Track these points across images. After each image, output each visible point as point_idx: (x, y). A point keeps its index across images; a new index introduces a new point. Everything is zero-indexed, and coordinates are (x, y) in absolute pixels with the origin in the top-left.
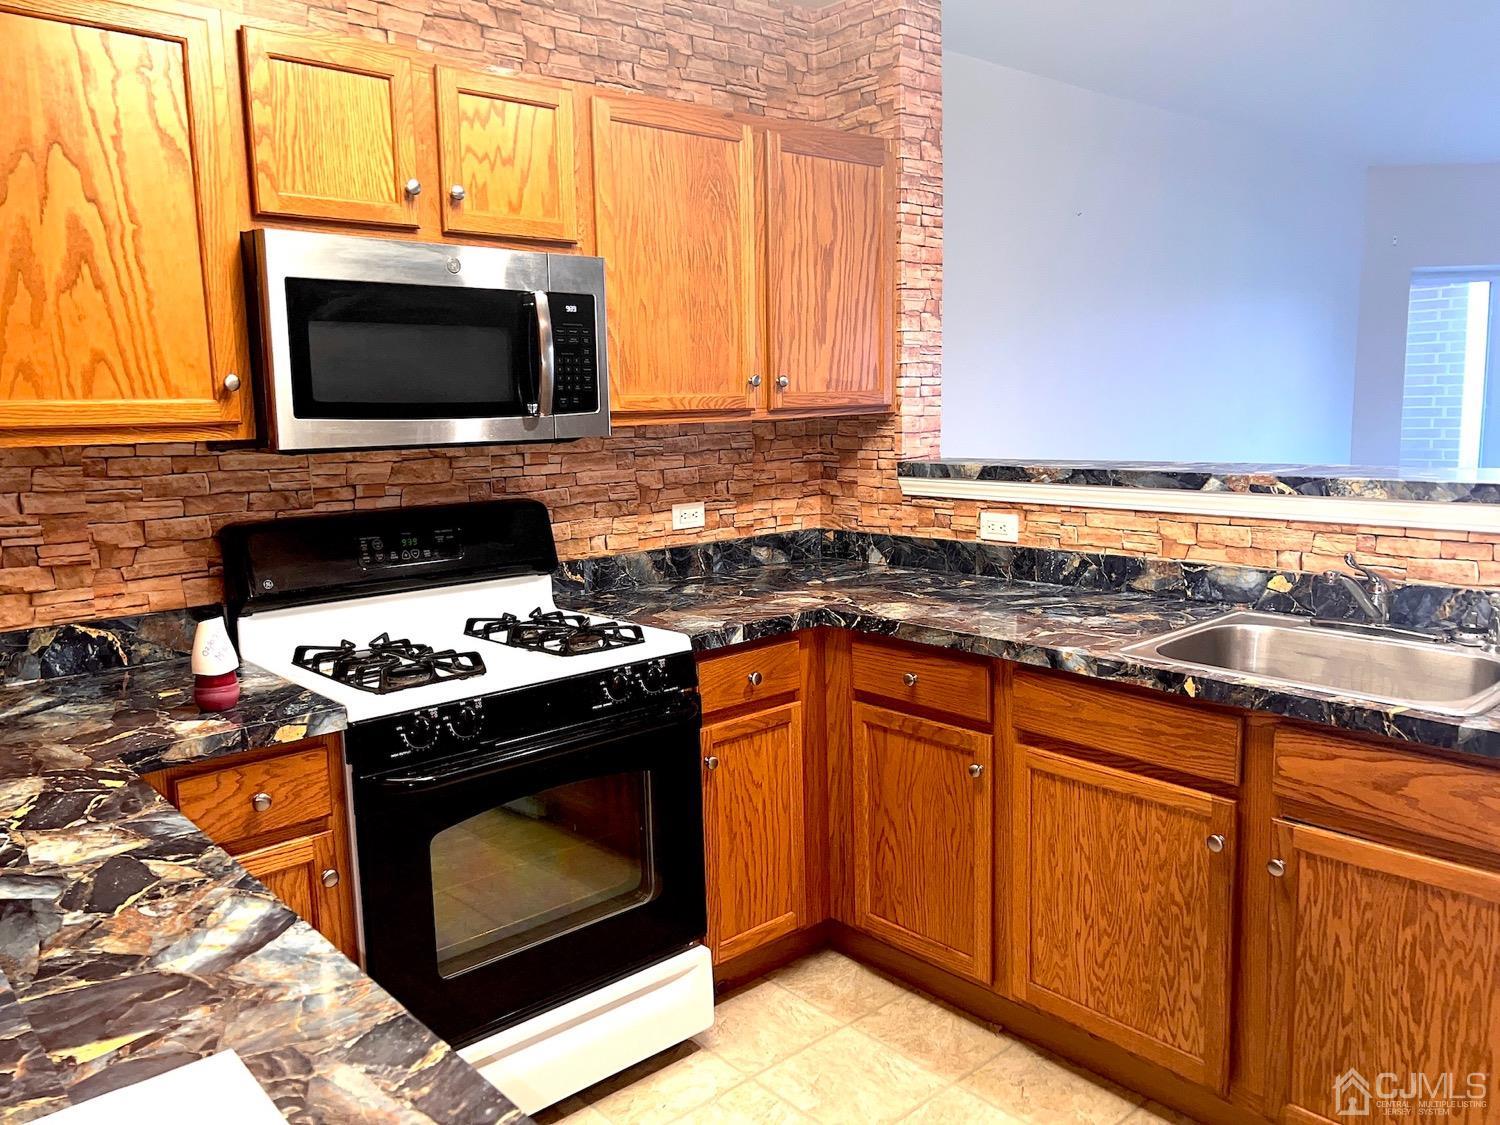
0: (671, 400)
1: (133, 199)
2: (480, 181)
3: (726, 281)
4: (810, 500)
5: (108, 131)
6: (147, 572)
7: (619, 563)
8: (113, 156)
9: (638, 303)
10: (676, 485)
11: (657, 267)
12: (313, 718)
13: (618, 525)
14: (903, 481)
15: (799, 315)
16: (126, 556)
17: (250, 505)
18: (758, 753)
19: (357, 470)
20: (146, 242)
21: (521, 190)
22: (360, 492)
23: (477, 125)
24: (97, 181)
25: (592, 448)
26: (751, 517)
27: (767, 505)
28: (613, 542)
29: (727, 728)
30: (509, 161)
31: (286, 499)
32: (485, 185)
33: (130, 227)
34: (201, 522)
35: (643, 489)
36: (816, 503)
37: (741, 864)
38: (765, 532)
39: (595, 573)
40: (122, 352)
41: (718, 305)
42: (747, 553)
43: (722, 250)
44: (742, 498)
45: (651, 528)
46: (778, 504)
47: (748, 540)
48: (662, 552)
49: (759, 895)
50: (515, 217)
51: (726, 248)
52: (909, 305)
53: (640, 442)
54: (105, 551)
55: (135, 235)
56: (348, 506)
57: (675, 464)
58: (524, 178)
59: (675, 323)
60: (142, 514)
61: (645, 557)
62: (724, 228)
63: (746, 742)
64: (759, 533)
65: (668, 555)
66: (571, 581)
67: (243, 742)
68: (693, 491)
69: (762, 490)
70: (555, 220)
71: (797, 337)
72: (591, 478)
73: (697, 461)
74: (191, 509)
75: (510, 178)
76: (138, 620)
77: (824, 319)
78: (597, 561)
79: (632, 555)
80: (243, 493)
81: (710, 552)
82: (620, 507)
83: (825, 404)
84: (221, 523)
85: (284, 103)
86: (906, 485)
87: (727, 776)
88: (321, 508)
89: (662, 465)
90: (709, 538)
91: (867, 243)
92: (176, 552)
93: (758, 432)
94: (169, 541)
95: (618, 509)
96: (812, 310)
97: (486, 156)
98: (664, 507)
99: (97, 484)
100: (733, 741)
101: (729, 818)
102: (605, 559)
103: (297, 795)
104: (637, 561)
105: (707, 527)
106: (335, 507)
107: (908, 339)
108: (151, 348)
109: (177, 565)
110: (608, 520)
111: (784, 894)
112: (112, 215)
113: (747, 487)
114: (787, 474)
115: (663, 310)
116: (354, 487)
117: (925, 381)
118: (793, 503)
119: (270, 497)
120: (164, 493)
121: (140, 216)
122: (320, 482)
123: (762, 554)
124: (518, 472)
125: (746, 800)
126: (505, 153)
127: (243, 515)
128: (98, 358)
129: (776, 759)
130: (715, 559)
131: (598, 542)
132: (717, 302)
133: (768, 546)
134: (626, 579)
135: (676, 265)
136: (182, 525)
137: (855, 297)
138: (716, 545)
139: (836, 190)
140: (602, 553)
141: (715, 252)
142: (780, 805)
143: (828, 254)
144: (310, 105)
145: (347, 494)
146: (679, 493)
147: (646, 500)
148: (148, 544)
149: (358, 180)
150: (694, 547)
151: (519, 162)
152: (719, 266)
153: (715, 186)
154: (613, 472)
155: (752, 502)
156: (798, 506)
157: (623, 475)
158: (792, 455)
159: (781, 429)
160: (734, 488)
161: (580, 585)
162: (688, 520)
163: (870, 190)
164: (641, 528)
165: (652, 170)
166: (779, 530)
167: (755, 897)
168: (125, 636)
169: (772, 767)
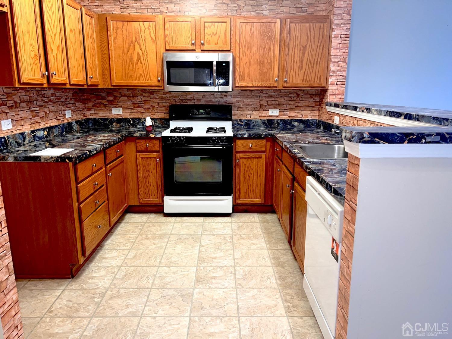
0: (252, 84)
1: (147, 49)
2: (209, 40)
3: (270, 56)
4: (315, 112)
5: (143, 38)
6: (159, 111)
7: (253, 121)
8: (144, 42)
9: (245, 63)
10: (271, 105)
11: (251, 54)
12: (156, 134)
13: (254, 113)
14: (327, 107)
15: (294, 63)
16: (156, 108)
17: (176, 102)
18: (252, 162)
19: (195, 97)
20: (148, 56)
21: (218, 40)
22: (196, 101)
23: (209, 28)
24: (142, 47)
25: (248, 95)
26: (294, 114)
27: (300, 112)
28: (252, 116)
29: (243, 155)
30: (216, 35)
31: (182, 101)
32: (210, 40)
33: (146, 53)
34: (167, 104)
35: (261, 105)
36: (317, 113)
37: (247, 185)
38: (298, 118)
39: (246, 123)
40: (144, 74)
41: (268, 62)
42: (291, 123)
43: (270, 49)
44: (291, 109)
45: (263, 114)
46: (303, 112)
47: (291, 120)
48: (265, 120)
49: (251, 192)
50: (216, 46)
51: (271, 48)
52: (333, 59)
53: (261, 94)
54: (153, 107)
55: (147, 55)
56: (194, 103)
57: (271, 100)
58: (219, 38)
59: (255, 66)
60: (158, 101)
61: (260, 121)
62: (271, 44)
63: (249, 159)
64: (296, 118)
65: (266, 121)
66: (240, 124)
67: (145, 136)
68: (275, 107)
69: (299, 107)
70: (226, 46)
71: (293, 69)
72: (248, 101)
73: (278, 99)
74: (166, 101)
75: (215, 38)
76: (156, 119)
77: (302, 64)
78: (247, 120)
79: (256, 120)
80: (175, 99)
81: (279, 121)
82: (255, 109)
83: (301, 86)
84: (171, 104)
85: (171, 30)
86: (328, 108)
87: (244, 165)
88: (188, 103)
89: (267, 100)
90: (280, 118)
91: (319, 44)
92: (163, 108)
93: (298, 93)
94: (162, 106)
95: (254, 109)
96: (298, 62)
97: (210, 34)
98: (267, 110)
99: (152, 96)
100: (245, 158)
101: (244, 174)
102: (249, 120)
103: (154, 146)
104: (257, 121)
105: (279, 115)
106: (191, 103)
107: (332, 69)
108: (148, 73)
109: (163, 111)
110: (251, 111)
111: (258, 195)
112: (143, 52)
113: (294, 107)
114: (307, 104)
115: (252, 64)
116: (195, 100)
117: (338, 80)
118: (309, 112)
119: (179, 100)
120: (162, 98)
121: (148, 52)
122: (188, 98)
123: (296, 124)
124: (230, 99)
125: (249, 171)
126: (214, 33)
127: (174, 103)
128: (141, 75)
129: (258, 165)
130: (280, 123)
131: (248, 116)
132: (267, 61)
133: (298, 122)
134: (254, 125)
135: (256, 54)
136: (164, 104)
137: (314, 58)
138: (281, 120)
139: (309, 31)
140: (249, 118)
141: (267, 50)
142: (258, 175)
143: (305, 48)
144: (176, 29)
145: (193, 101)
146: (272, 106)
147: (262, 107)
148: (159, 106)
149: (184, 42)
150: (274, 120)
151: (217, 35)
152: (269, 53)
153: (269, 34)
154: (253, 101)
155: (294, 110)
156: (310, 113)
157: (256, 101)
158: (309, 99)
159: (306, 92)
160: (289, 106)
161: (242, 125)
162: (274, 113)
163: (321, 30)
164: (260, 114)
165: (251, 32)
166: (303, 118)
167: (250, 192)
168: (154, 122)
169: (256, 166)
